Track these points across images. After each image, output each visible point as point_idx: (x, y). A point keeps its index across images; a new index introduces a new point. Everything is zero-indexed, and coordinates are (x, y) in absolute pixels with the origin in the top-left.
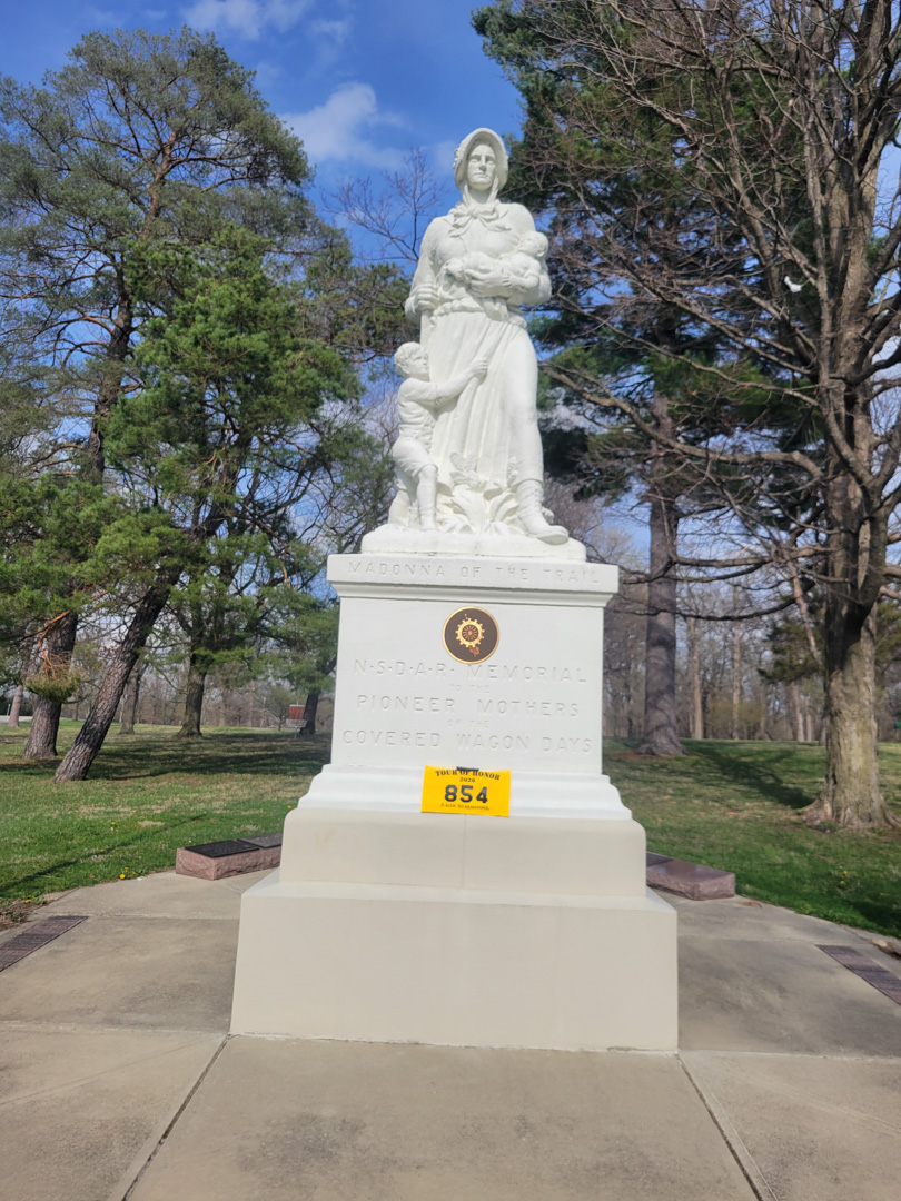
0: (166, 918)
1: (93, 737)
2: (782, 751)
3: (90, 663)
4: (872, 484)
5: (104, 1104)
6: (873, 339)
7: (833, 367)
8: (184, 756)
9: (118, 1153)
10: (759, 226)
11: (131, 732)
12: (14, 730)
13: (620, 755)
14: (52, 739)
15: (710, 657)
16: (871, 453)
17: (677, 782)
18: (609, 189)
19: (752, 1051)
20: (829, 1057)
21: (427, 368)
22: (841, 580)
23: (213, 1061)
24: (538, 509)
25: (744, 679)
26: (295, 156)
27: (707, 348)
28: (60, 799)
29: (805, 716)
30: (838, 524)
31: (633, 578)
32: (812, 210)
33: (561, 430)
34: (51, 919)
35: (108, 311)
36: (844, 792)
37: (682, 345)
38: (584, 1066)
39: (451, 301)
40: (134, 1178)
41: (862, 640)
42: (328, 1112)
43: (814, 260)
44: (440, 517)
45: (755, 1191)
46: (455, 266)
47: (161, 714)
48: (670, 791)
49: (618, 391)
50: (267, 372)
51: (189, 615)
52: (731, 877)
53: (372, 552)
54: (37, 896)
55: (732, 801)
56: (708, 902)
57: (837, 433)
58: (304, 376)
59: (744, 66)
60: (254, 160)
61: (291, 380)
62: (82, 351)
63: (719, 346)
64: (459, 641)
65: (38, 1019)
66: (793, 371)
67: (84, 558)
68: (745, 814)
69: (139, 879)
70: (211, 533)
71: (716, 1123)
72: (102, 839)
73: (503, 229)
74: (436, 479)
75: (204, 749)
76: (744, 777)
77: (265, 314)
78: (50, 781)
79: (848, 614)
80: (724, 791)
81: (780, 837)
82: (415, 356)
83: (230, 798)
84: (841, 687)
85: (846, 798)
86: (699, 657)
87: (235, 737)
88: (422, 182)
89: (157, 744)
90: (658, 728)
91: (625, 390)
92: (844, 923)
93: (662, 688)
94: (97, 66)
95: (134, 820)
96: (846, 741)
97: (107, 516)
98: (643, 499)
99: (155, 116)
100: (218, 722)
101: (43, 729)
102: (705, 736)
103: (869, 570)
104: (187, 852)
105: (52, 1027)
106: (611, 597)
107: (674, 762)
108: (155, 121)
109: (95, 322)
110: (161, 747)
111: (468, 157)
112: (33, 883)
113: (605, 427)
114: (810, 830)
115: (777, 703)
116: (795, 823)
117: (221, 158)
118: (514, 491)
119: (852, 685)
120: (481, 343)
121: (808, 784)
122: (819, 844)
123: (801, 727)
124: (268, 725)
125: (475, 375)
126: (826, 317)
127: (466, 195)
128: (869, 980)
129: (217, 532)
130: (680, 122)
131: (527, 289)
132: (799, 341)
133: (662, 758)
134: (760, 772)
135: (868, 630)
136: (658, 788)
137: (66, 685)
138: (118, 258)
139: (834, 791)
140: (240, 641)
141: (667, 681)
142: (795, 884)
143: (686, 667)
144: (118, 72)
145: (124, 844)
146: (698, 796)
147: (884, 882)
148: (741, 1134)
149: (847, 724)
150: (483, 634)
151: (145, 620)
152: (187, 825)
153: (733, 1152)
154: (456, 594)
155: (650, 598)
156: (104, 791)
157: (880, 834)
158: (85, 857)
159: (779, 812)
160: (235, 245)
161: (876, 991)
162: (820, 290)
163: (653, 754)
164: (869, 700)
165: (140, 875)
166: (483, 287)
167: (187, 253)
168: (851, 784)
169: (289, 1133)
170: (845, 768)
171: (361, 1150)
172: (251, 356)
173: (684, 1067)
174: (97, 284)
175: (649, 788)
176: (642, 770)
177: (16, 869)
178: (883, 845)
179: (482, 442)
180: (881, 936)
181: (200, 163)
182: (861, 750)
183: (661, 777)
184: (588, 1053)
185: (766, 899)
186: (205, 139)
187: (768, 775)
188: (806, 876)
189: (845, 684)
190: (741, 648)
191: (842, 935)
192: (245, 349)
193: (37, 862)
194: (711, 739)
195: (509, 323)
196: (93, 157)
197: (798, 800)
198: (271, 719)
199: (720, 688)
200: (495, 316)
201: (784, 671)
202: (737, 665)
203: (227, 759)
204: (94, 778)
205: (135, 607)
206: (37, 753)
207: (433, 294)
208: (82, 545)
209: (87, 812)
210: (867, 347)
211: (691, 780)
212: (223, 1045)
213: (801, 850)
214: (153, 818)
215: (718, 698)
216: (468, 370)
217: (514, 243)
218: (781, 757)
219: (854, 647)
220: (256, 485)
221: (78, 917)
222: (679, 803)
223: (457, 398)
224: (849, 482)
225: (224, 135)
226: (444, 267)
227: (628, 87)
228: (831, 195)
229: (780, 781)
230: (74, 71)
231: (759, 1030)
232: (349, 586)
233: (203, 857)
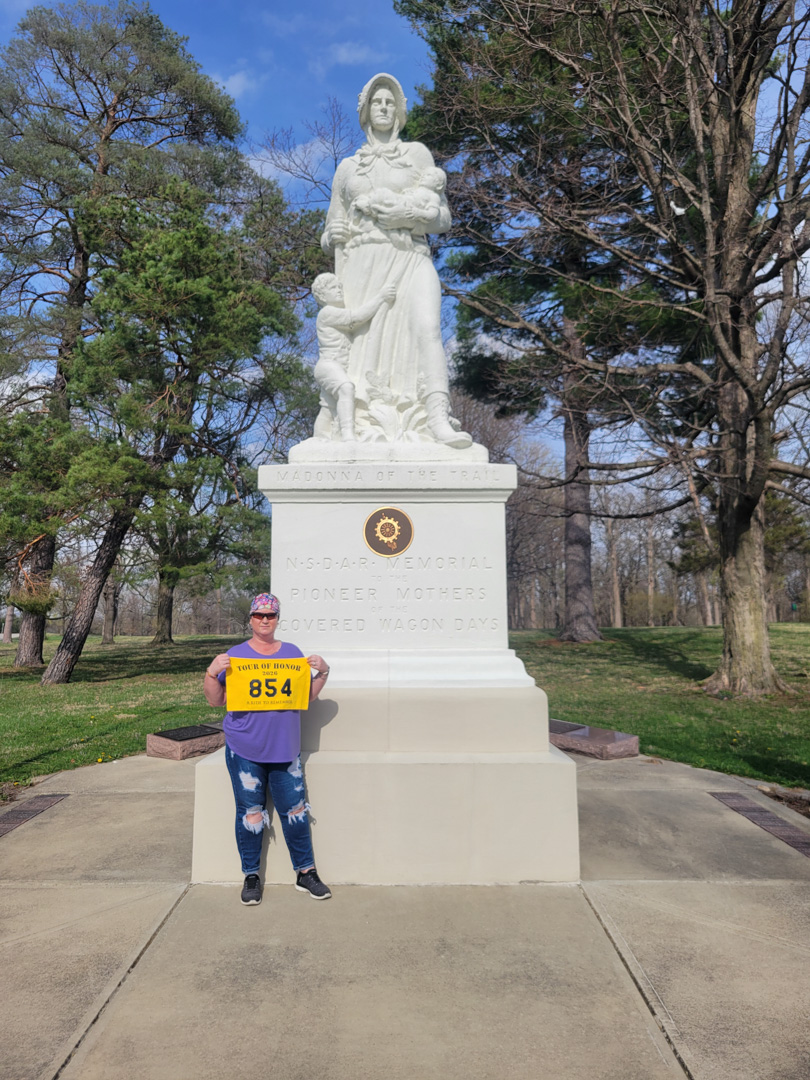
0: (137, 793)
1: (74, 644)
2: (690, 633)
3: (71, 582)
4: (755, 388)
5: (81, 943)
6: (755, 256)
7: (719, 284)
8: (157, 660)
9: (93, 981)
10: (648, 157)
11: (112, 642)
12: (8, 645)
13: (545, 643)
14: (38, 650)
15: (626, 555)
16: (756, 361)
17: (594, 663)
18: (515, 131)
19: (645, 879)
20: (712, 882)
21: (342, 296)
22: (732, 476)
23: (176, 905)
24: (445, 418)
25: (658, 573)
26: (228, 113)
27: (611, 273)
28: (46, 700)
29: (713, 604)
30: (728, 426)
31: (546, 483)
32: (695, 139)
33: (481, 355)
34: (37, 797)
35: (65, 263)
36: (739, 664)
37: (589, 272)
38: (498, 897)
39: (360, 234)
40: (106, 1000)
41: (752, 529)
42: (274, 941)
43: (699, 187)
44: (358, 429)
45: (640, 990)
46: (362, 201)
47: (137, 625)
48: (588, 671)
49: (531, 316)
50: (212, 311)
51: (155, 536)
52: (636, 739)
53: (298, 462)
54: (25, 779)
55: (643, 677)
56: (614, 761)
57: (723, 344)
58: (244, 314)
59: (632, 8)
60: (191, 118)
61: (235, 317)
62: (45, 300)
63: (622, 271)
64: (378, 537)
65: (25, 878)
66: (687, 291)
67: (56, 487)
68: (653, 687)
69: (115, 762)
70: (169, 459)
71: (610, 937)
72: (82, 731)
73: (405, 166)
74: (354, 396)
75: (176, 653)
76: (654, 657)
77: (208, 258)
78: (37, 685)
79: (738, 506)
80: (635, 669)
81: (683, 705)
82: (330, 286)
83: (197, 693)
84: (734, 571)
85: (740, 669)
86: (617, 555)
87: (204, 642)
88: (340, 129)
89: (134, 651)
90: (578, 617)
91: (537, 316)
92: (733, 773)
93: (581, 581)
94: (42, 38)
95: (111, 714)
96: (740, 619)
97: (74, 448)
98: (557, 414)
99: (98, 81)
100: (190, 631)
101: (30, 641)
102: (624, 624)
103: (755, 466)
104: (156, 737)
105: (37, 884)
106: (511, 492)
107: (593, 647)
108: (99, 86)
109: (54, 274)
110: (136, 653)
111: (370, 101)
112: (21, 769)
113: (521, 350)
114: (710, 698)
115: (688, 593)
116: (696, 693)
117: (161, 118)
118: (423, 403)
119: (744, 569)
120: (389, 271)
121: (711, 660)
122: (716, 709)
123: (709, 614)
124: (235, 632)
125: (385, 301)
126: (710, 237)
127: (371, 136)
128: (753, 820)
129: (174, 459)
130: (572, 63)
131: (428, 220)
132: (688, 261)
133: (582, 644)
134: (669, 652)
135: (757, 519)
136: (578, 669)
137: (45, 600)
138: (71, 214)
139: (730, 664)
140: (202, 557)
141: (585, 575)
142: (693, 743)
143: (605, 565)
144: (63, 41)
145: (102, 734)
146: (612, 675)
147: (772, 739)
148: (631, 945)
149: (741, 604)
150: (399, 531)
151: (114, 539)
152: (158, 716)
153: (623, 960)
154: (374, 496)
155: (566, 502)
156: (86, 691)
157: (771, 699)
158: (66, 746)
159: (683, 685)
160: (178, 197)
161: (758, 828)
162: (704, 213)
163: (574, 640)
164: (759, 582)
165: (115, 759)
166: (389, 220)
167: (134, 206)
168: (745, 657)
169: (240, 959)
170: (740, 643)
171: (301, 971)
172: (197, 299)
173: (585, 895)
174: (55, 239)
175: (569, 670)
176: (563, 655)
177: (6, 758)
178: (773, 708)
179: (394, 360)
180: (765, 783)
181: (142, 123)
182: (753, 626)
183: (581, 660)
184: (502, 887)
185: (667, 757)
186: (144, 100)
187: (676, 654)
188: (703, 736)
189: (738, 569)
190: (654, 545)
191: (731, 784)
192: (192, 293)
193: (24, 752)
194: (630, 627)
195: (414, 251)
196: (41, 120)
197: (700, 673)
198: (237, 627)
199: (637, 583)
200: (401, 246)
201: (690, 565)
202: (651, 561)
203: (195, 660)
204: (77, 681)
205: (104, 529)
206: (26, 662)
207: (344, 228)
208: (54, 475)
209: (70, 709)
210: (750, 264)
211: (606, 661)
212: (185, 892)
213: (701, 715)
214: (128, 711)
215: (634, 591)
216: (378, 296)
217: (415, 178)
218: (689, 639)
219: (744, 535)
220: (210, 416)
221: (61, 795)
222: (595, 681)
223: (369, 322)
224: (737, 387)
225: (162, 96)
226: (353, 203)
227: (523, 32)
228: (714, 127)
229: (686, 659)
230: (22, 44)
231: (654, 861)
232: (279, 493)
233: (170, 741)
